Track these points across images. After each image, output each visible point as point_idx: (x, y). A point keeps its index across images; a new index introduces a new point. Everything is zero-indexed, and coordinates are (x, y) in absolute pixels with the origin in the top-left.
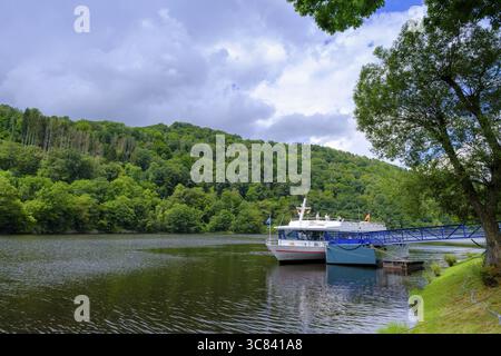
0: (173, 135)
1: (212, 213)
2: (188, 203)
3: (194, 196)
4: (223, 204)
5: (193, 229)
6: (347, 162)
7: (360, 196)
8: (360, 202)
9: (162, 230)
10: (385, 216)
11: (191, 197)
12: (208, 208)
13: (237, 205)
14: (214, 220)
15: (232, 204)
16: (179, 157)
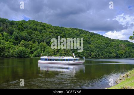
0: (27, 24)
1: (35, 50)
2: (26, 47)
3: (28, 44)
4: (39, 47)
5: (26, 56)
6: (86, 34)
7: (89, 45)
8: (89, 47)
9: (13, 57)
10: (97, 52)
11: (27, 45)
12: (33, 49)
13: (45, 48)
14: (35, 53)
15: (43, 47)
16: (27, 31)
